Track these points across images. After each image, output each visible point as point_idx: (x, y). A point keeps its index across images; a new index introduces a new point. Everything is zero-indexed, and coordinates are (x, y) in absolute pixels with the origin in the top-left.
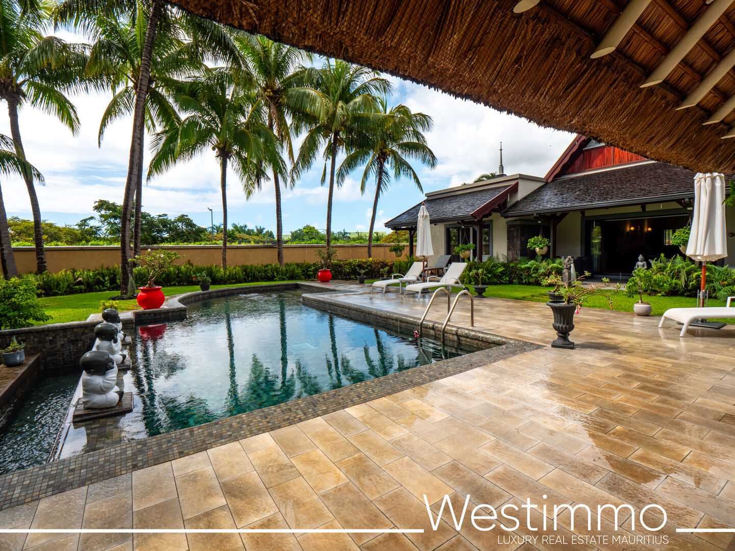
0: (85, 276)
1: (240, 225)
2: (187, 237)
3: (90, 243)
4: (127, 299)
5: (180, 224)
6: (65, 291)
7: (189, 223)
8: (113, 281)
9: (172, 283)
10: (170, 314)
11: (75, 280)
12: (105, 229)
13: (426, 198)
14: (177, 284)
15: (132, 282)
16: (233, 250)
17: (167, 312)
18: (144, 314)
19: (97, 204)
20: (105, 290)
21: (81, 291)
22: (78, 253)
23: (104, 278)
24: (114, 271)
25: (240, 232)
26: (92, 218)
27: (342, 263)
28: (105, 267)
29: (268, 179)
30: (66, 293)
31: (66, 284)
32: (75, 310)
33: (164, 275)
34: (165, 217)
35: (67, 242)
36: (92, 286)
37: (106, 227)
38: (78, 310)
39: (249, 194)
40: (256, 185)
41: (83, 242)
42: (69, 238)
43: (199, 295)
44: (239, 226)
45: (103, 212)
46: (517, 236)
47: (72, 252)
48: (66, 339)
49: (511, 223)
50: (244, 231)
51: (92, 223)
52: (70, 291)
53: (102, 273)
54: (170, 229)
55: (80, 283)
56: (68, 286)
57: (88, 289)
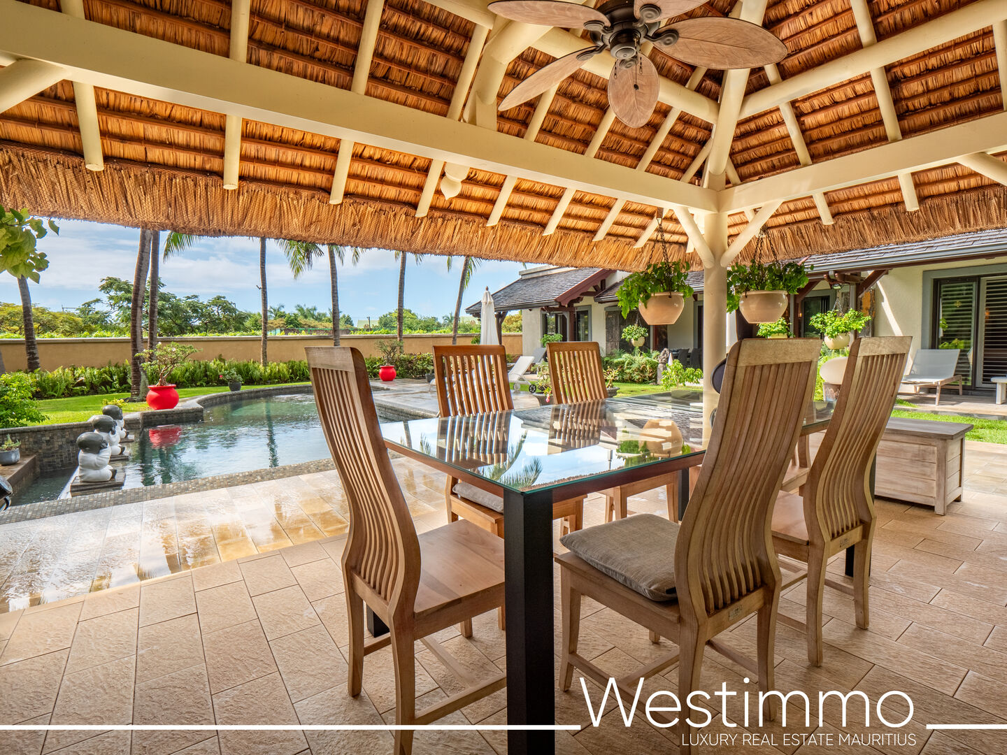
0: (88, 375)
1: (307, 306)
2: (226, 325)
3: (94, 335)
4: (138, 401)
5: (215, 309)
6: (63, 394)
7: (227, 308)
8: (123, 381)
9: (198, 384)
10: (184, 416)
11: (75, 379)
12: (115, 316)
13: (520, 277)
14: (204, 384)
15: (144, 381)
16: (277, 342)
17: (181, 413)
18: (153, 414)
19: (104, 282)
20: (113, 392)
21: (83, 393)
22: (79, 347)
23: (111, 377)
24: (125, 369)
25: (306, 317)
26: (98, 301)
27: (412, 357)
28: (114, 362)
29: (321, 253)
30: (64, 395)
31: (64, 384)
32: (75, 413)
33: (188, 374)
34: (196, 300)
35: (65, 333)
36: (96, 388)
37: (117, 312)
38: (79, 413)
39: (298, 271)
40: (306, 260)
41: (85, 333)
42: (67, 327)
43: (225, 396)
44: (305, 309)
45: (112, 293)
46: (616, 324)
47: (71, 345)
48: (64, 440)
49: (610, 310)
50: (313, 316)
51: (98, 307)
52: (70, 393)
53: (110, 371)
54: (203, 315)
55: (81, 384)
56: (67, 387)
57: (92, 391)
